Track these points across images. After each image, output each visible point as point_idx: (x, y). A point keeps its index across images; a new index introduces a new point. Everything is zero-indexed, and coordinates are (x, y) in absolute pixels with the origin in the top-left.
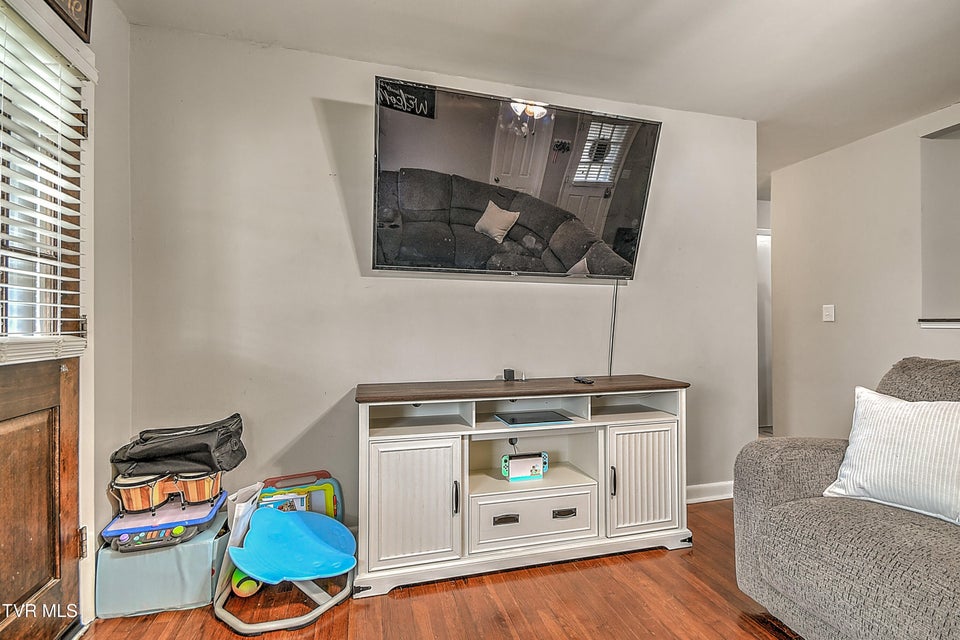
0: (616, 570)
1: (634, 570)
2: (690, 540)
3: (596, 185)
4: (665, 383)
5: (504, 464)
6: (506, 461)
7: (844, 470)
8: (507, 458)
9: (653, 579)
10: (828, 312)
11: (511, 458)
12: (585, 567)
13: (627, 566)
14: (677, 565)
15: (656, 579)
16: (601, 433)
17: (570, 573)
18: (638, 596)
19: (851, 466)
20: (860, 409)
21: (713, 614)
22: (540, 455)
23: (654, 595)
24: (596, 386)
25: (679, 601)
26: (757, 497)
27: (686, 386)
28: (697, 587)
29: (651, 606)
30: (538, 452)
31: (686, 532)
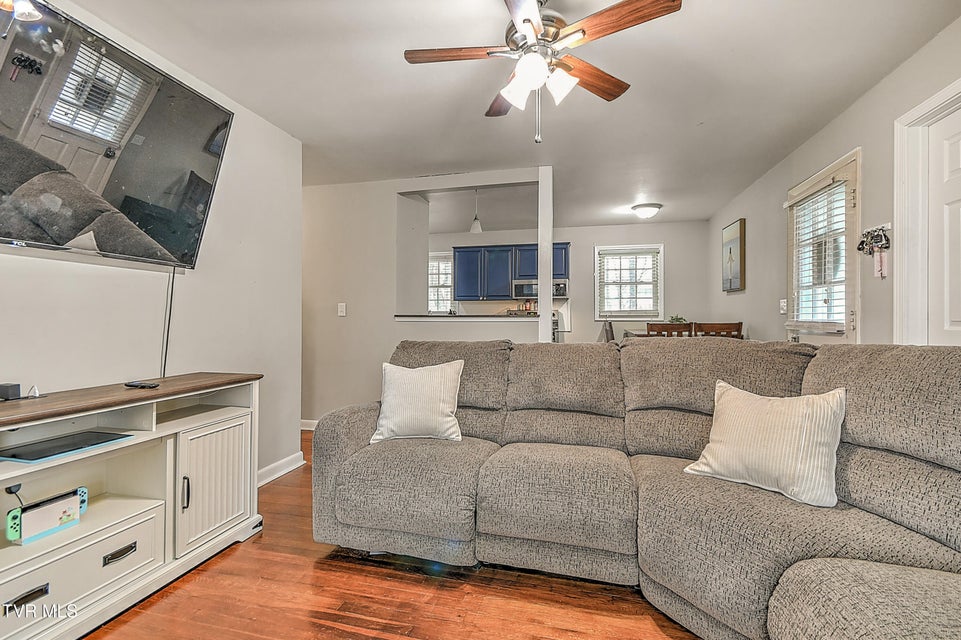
0: (191, 588)
1: (213, 577)
2: (261, 524)
3: (93, 139)
4: (238, 377)
5: (10, 523)
6: (15, 518)
7: (382, 422)
8: (17, 512)
9: (237, 575)
10: (342, 308)
11: (24, 510)
12: (152, 604)
13: (202, 578)
14: (254, 551)
15: (239, 573)
16: (170, 442)
17: (133, 621)
18: (229, 597)
19: (386, 418)
20: (387, 378)
21: (298, 572)
22: (75, 493)
23: (243, 588)
24: (161, 390)
25: (268, 579)
26: (333, 459)
27: (260, 377)
28: (278, 559)
29: (243, 598)
30: (70, 490)
31: (257, 518)
